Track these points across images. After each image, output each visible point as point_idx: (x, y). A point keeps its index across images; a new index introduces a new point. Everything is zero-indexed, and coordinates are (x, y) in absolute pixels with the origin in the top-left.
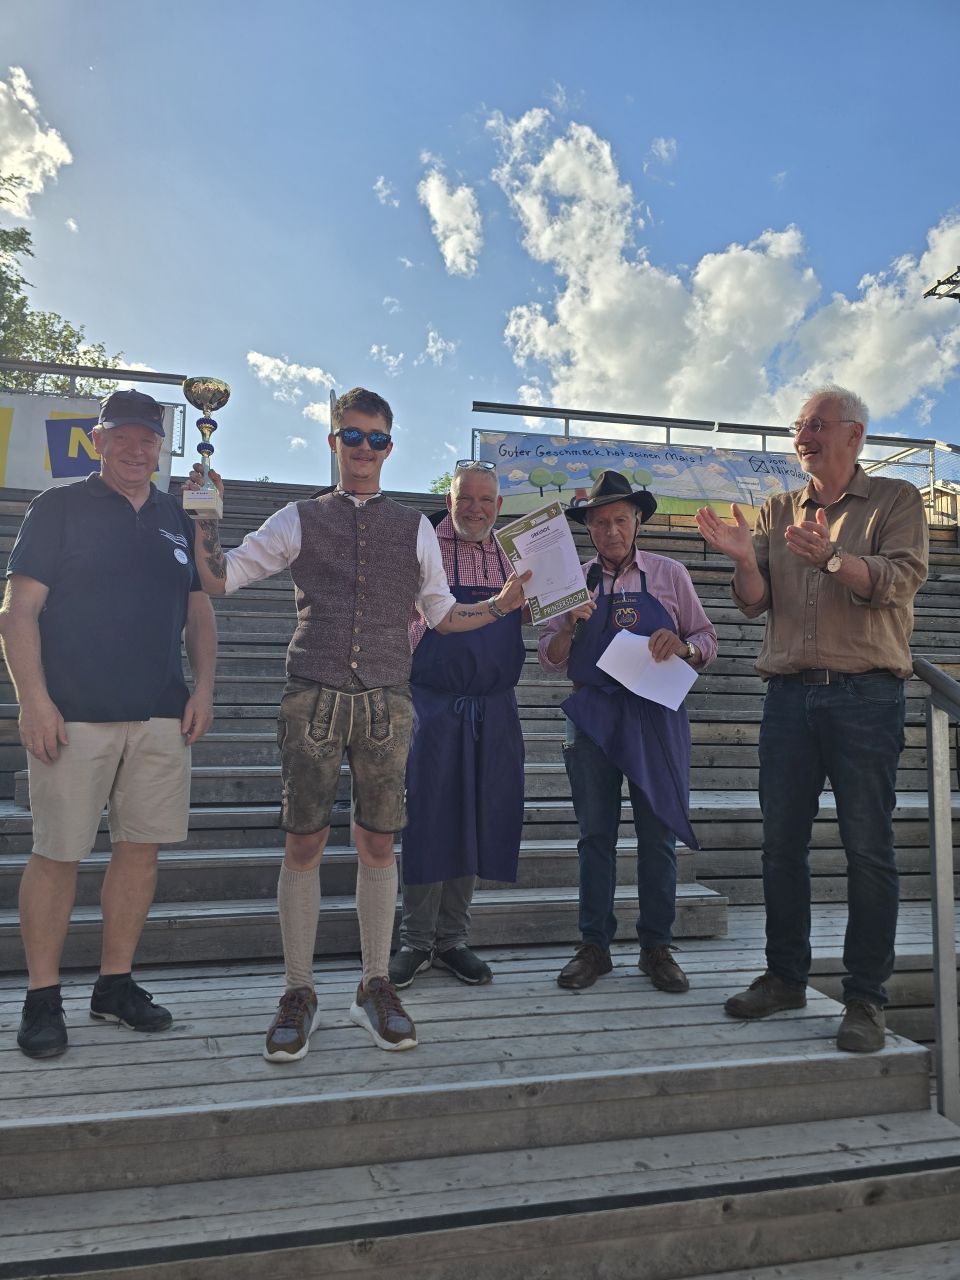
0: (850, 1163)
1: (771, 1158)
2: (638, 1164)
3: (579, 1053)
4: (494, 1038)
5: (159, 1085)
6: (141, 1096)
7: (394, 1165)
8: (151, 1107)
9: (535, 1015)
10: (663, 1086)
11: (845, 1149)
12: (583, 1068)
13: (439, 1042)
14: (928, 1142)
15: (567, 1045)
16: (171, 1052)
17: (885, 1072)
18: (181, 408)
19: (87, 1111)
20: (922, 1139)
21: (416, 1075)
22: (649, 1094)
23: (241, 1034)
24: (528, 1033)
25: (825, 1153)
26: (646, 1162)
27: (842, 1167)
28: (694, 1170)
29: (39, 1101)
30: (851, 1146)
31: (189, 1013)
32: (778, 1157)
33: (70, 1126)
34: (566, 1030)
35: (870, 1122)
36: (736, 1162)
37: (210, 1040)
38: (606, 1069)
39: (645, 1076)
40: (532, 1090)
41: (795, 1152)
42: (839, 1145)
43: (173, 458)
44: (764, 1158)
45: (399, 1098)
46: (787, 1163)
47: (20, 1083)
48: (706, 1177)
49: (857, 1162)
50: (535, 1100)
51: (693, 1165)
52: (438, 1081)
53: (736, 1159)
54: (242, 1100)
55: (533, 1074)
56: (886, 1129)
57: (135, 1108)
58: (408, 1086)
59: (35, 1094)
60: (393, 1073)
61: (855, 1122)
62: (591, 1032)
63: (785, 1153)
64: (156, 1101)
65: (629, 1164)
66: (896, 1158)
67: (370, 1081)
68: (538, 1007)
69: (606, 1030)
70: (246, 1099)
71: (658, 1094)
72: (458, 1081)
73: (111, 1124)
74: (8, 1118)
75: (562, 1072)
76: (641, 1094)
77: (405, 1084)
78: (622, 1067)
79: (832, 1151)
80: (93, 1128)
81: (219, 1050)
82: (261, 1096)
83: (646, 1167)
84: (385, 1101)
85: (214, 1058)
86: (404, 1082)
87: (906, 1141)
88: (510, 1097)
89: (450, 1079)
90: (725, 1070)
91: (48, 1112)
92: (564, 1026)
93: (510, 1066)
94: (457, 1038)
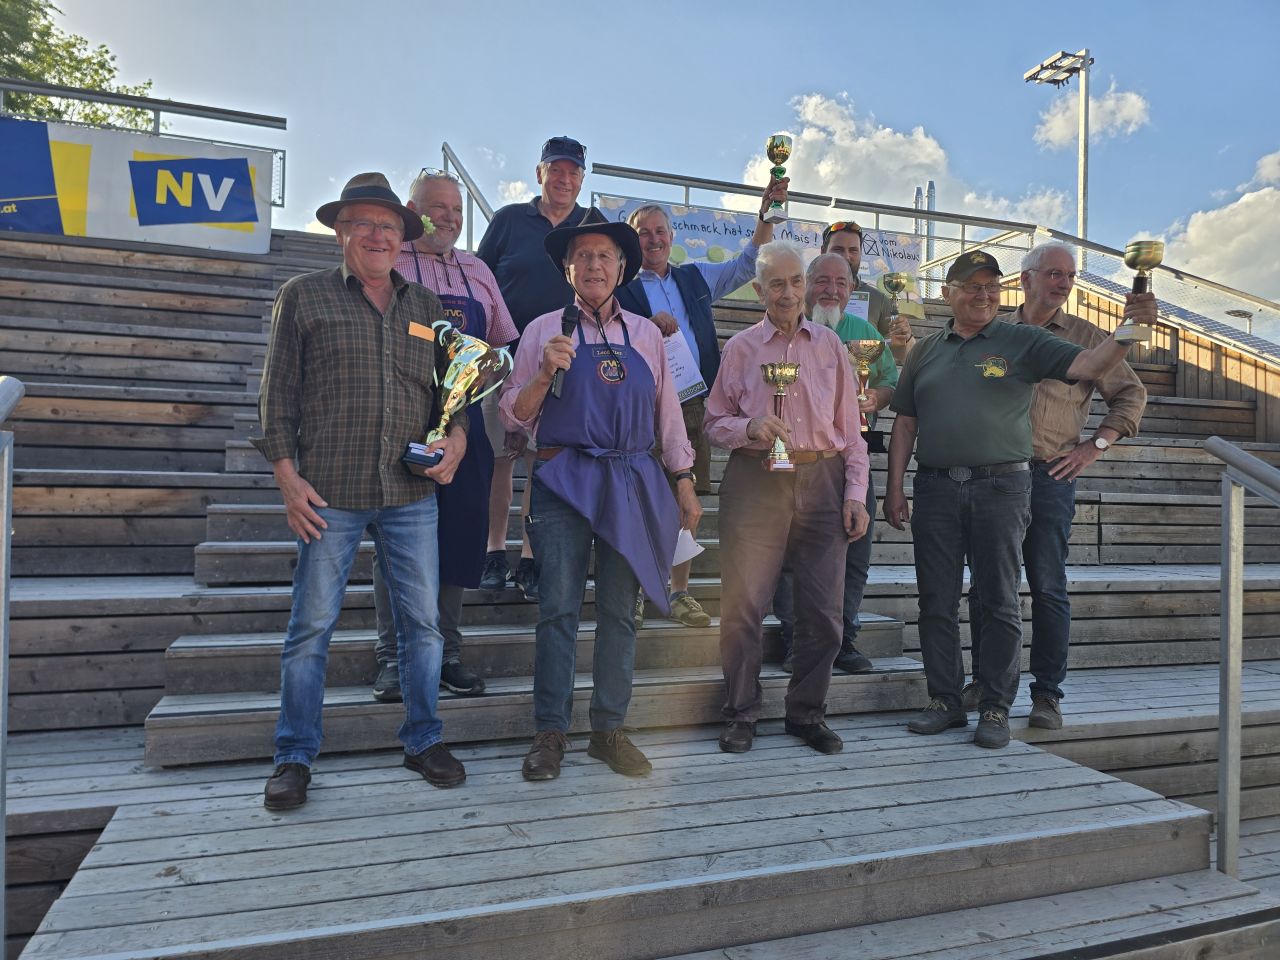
0: (1173, 924)
1: (1098, 922)
2: (981, 935)
3: (891, 829)
4: (797, 816)
5: (493, 877)
6: (481, 890)
7: (746, 947)
8: (501, 901)
9: (820, 791)
10: (986, 857)
11: (1160, 910)
12: (908, 845)
13: (746, 822)
14: (1227, 899)
15: (874, 821)
16: (478, 841)
17: (1176, 835)
18: (280, 154)
19: (436, 908)
20: (1221, 897)
21: (751, 857)
22: (974, 867)
23: (539, 820)
24: (829, 810)
25: (1143, 914)
26: (988, 932)
27: (1169, 928)
28: (1036, 937)
29: (375, 899)
30: (1164, 907)
31: (467, 799)
32: (1104, 921)
33: (426, 925)
34: (863, 806)
35: (1165, 883)
36: (1069, 927)
37: (511, 826)
38: (931, 844)
39: (971, 850)
40: (869, 868)
41: (1117, 915)
42: (1152, 906)
43: (274, 208)
44: (1092, 923)
45: (747, 881)
46: (1117, 926)
47: (340, 882)
48: (1053, 944)
49: (1179, 922)
50: (873, 878)
51: (1032, 933)
52: (776, 862)
53: (1069, 925)
54: (592, 889)
55: (864, 851)
56: (1184, 889)
57: (484, 903)
58: (750, 868)
59: (364, 893)
60: (726, 855)
61: (1151, 884)
62: (887, 807)
63: (1109, 917)
64: (503, 895)
65: (972, 935)
66: (1211, 916)
67: (709, 865)
68: (818, 783)
69: (900, 805)
70: (596, 889)
71: (983, 866)
72: (796, 861)
73: (468, 920)
74: (354, 922)
75: (891, 849)
76: (967, 867)
77: (746, 866)
78: (945, 842)
79: (1148, 913)
80: (450, 927)
81: (529, 838)
82: (608, 885)
83: (992, 938)
84: (735, 885)
85: (528, 847)
86: (744, 864)
87: (1209, 899)
88: (850, 875)
89: (786, 860)
90: (1041, 840)
91: (393, 911)
92: (858, 801)
93: (837, 844)
94: (762, 817)
